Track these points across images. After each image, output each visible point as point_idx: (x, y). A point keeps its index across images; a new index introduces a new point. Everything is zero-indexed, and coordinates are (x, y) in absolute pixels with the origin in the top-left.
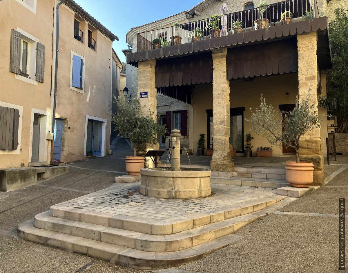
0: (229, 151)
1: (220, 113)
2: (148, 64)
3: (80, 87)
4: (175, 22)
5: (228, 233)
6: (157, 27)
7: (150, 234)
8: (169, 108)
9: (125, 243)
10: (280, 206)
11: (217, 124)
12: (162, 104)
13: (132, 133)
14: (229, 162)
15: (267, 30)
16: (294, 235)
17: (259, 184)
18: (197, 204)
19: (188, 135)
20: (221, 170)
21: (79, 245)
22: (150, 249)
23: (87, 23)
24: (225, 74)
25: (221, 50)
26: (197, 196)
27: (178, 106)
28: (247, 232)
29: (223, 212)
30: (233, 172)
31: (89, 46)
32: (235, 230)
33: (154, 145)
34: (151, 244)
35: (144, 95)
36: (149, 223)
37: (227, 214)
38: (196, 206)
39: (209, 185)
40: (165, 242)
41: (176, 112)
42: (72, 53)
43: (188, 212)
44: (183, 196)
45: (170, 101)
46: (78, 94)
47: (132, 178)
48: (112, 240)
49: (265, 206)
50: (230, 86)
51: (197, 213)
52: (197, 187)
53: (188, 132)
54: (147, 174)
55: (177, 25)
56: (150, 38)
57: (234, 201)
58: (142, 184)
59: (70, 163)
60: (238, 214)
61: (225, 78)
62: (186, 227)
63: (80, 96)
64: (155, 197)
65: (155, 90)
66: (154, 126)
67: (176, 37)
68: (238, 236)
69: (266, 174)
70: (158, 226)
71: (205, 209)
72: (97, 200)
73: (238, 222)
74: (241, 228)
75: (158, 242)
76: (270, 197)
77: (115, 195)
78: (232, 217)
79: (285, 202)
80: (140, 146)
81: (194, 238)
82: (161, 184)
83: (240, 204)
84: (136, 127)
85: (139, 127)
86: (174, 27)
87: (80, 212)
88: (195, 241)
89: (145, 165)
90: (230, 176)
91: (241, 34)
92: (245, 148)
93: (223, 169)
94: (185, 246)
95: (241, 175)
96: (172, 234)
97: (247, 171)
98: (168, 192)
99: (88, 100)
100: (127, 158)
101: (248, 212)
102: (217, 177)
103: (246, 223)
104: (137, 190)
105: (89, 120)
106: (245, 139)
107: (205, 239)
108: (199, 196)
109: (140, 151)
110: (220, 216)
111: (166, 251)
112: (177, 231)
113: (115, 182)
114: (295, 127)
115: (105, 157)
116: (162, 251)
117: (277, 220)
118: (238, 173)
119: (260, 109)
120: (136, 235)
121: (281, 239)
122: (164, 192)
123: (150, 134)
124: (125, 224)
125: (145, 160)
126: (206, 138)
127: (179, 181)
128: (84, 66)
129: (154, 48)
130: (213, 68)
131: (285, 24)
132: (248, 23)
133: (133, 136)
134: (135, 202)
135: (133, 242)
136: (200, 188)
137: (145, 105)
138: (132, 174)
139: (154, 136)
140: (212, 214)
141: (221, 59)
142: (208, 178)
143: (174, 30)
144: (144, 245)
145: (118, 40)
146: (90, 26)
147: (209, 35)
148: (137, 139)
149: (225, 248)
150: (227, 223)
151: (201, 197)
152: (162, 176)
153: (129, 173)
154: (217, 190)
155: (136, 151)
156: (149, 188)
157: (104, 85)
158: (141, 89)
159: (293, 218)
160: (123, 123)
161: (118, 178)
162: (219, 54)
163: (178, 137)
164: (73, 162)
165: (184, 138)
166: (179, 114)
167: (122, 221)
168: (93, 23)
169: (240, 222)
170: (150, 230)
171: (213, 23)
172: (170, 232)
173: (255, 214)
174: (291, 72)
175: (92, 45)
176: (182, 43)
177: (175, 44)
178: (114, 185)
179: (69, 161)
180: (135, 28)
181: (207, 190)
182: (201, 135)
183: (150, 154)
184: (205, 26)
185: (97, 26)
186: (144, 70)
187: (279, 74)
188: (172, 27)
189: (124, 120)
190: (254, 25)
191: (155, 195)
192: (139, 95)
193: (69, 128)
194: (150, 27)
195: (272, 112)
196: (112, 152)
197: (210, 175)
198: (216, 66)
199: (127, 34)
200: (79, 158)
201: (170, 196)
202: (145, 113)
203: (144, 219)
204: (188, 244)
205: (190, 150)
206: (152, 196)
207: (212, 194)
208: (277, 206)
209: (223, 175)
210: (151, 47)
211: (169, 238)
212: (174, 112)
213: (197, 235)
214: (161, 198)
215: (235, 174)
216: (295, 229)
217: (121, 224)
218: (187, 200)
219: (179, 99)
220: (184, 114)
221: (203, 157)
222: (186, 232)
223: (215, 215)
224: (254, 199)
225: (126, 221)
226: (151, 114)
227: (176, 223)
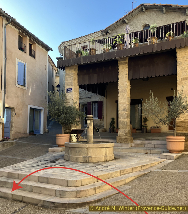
0: (129, 129)
1: (123, 103)
2: (72, 68)
3: (23, 85)
4: (92, 38)
5: (122, 185)
6: (81, 41)
7: (67, 186)
8: (89, 99)
9: (48, 193)
10: (160, 166)
11: (121, 111)
12: (85, 97)
13: (60, 118)
14: (129, 137)
15: (156, 44)
16: (166, 184)
17: (149, 151)
18: (102, 165)
19: (103, 118)
20: (124, 142)
21: (17, 195)
22: (66, 196)
23: (28, 38)
24: (127, 75)
25: (124, 59)
26: (103, 160)
27: (96, 98)
28: (135, 184)
29: (119, 170)
30: (132, 144)
31: (30, 55)
32: (127, 182)
33: (77, 126)
34: (66, 193)
35: (70, 90)
36: (66, 179)
37: (122, 172)
38: (102, 167)
39: (112, 153)
40: (76, 191)
41: (94, 102)
42: (17, 60)
43: (95, 171)
44: (94, 161)
45: (90, 94)
46: (22, 90)
47: (60, 149)
48: (40, 191)
49: (150, 166)
50: (130, 84)
51: (101, 172)
52: (104, 154)
53: (103, 116)
54: (68, 146)
55: (93, 41)
56: (74, 50)
57: (128, 163)
58: (66, 153)
59: (17, 139)
60: (130, 172)
61: (127, 78)
62: (92, 181)
63: (24, 91)
64: (74, 162)
65: (78, 87)
66: (76, 113)
67: (92, 49)
68: (128, 186)
69: (155, 144)
70: (72, 181)
71: (107, 169)
72: (33, 164)
73: (129, 177)
74: (131, 181)
75: (71, 191)
76: (154, 160)
77: (47, 160)
78: (126, 174)
79: (164, 163)
80: (66, 127)
81: (96, 188)
82: (79, 153)
83: (132, 165)
84: (63, 113)
85: (66, 113)
86: (91, 42)
87: (19, 173)
88: (97, 190)
89: (70, 140)
90: (130, 147)
91: (137, 48)
92: (142, 127)
93: (125, 142)
94: (90, 194)
95: (137, 146)
96: (82, 186)
97: (142, 143)
98: (83, 158)
99: (29, 94)
100: (57, 135)
101: (137, 170)
102: (121, 147)
103: (135, 178)
104: (62, 157)
105: (31, 108)
106: (142, 121)
107: (105, 189)
108: (105, 160)
109: (67, 130)
110: (117, 173)
111: (76, 197)
112: (85, 184)
113: (48, 152)
114: (173, 112)
115: (43, 134)
116: (74, 197)
117: (156, 175)
118: (135, 144)
119: (149, 100)
120: (56, 187)
121: (156, 188)
122: (81, 158)
123: (74, 119)
124: (50, 180)
125: (71, 136)
126: (115, 121)
127: (91, 150)
128: (26, 70)
129: (77, 57)
130: (119, 71)
131: (168, 40)
132: (143, 40)
133: (61, 119)
134: (59, 165)
135: (54, 192)
136: (106, 154)
137: (70, 97)
138: (61, 146)
139: (77, 119)
140: (111, 172)
141: (124, 65)
142: (112, 148)
143: (91, 44)
144: (61, 194)
145: (52, 51)
146: (30, 41)
147: (116, 48)
148: (64, 122)
149: (118, 194)
150: (122, 178)
151: (107, 161)
152: (79, 147)
153: (59, 146)
154: (119, 156)
155: (64, 130)
156: (70, 156)
157: (41, 83)
158: (67, 86)
159: (167, 174)
160: (54, 110)
161: (50, 149)
162: (123, 62)
163: (91, 120)
164: (19, 138)
165: (100, 121)
166: (97, 104)
167: (48, 178)
168: (33, 38)
169: (131, 177)
170: (66, 183)
171: (118, 39)
172: (81, 185)
173: (142, 172)
174: (172, 74)
175: (32, 55)
176: (96, 54)
177: (92, 54)
178: (47, 154)
179: (16, 137)
180: (65, 42)
181: (111, 156)
182: (112, 118)
183: (74, 132)
184: (113, 42)
185: (36, 40)
186: (69, 73)
187: (164, 75)
188: (90, 42)
189: (54, 108)
190: (147, 41)
191: (74, 160)
192: (66, 90)
193: (16, 114)
194: (75, 41)
195: (157, 102)
196: (48, 131)
197: (114, 146)
198: (121, 70)
199: (59, 46)
200: (23, 136)
201: (85, 161)
202: (70, 103)
203: (63, 176)
204: (92, 192)
205: (105, 129)
206: (72, 161)
207: (115, 158)
208: (158, 166)
209: (125, 146)
210: (75, 56)
211: (79, 189)
212: (93, 102)
213: (99, 186)
214: (78, 162)
215: (133, 145)
216: (167, 181)
217: (47, 180)
218: (96, 163)
219: (96, 93)
220: (100, 104)
221: (113, 133)
222: (92, 184)
223: (113, 173)
224: (142, 161)
225: (50, 178)
226: (74, 104)
227: (84, 178)
